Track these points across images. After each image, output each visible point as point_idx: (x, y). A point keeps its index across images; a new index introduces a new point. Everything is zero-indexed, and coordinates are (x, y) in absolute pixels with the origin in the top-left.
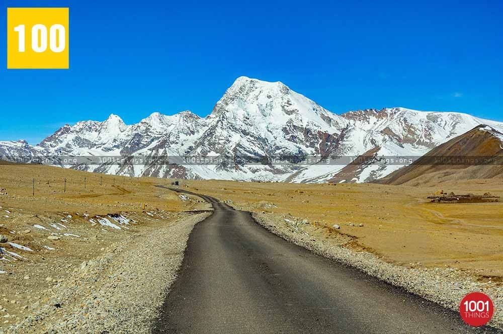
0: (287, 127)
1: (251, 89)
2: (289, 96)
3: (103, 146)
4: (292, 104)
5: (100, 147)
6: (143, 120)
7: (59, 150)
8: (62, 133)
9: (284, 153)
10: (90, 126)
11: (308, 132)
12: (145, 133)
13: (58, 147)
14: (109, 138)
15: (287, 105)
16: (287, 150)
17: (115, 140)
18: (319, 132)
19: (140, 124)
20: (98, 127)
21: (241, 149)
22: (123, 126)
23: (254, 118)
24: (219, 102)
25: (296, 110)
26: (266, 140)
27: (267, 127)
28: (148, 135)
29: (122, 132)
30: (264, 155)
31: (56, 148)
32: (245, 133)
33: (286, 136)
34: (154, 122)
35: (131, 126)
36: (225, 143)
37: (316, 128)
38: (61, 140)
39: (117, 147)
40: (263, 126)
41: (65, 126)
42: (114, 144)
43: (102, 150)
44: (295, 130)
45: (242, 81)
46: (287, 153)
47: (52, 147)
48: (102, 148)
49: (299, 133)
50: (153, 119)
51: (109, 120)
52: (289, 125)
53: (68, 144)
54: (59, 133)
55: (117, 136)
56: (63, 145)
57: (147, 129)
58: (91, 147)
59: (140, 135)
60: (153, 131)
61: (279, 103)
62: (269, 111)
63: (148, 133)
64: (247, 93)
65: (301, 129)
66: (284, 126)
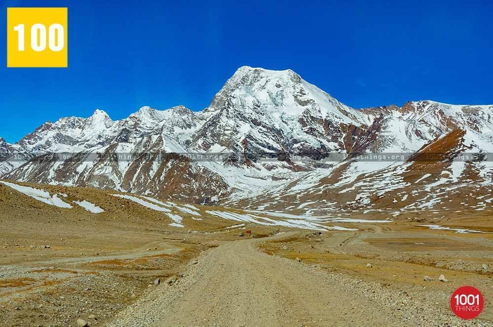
0: (304, 118)
1: (256, 79)
2: (302, 85)
3: (86, 143)
4: (307, 93)
5: (83, 144)
6: (132, 115)
7: (38, 148)
8: (43, 130)
9: (303, 147)
10: (73, 123)
11: (329, 124)
12: (133, 128)
13: (36, 144)
14: (94, 134)
15: (300, 95)
16: (308, 144)
17: (100, 137)
18: (342, 124)
19: (128, 119)
20: (82, 124)
21: (252, 141)
22: (109, 121)
23: (266, 106)
24: (219, 94)
25: (311, 100)
26: (281, 132)
27: (282, 118)
28: (137, 130)
29: (107, 128)
30: (281, 149)
31: (34, 146)
32: (256, 123)
33: (303, 128)
34: (144, 116)
35: (118, 122)
36: (232, 134)
37: (338, 120)
38: (41, 136)
39: (102, 144)
40: (276, 116)
41: (47, 123)
42: (99, 141)
43: (85, 147)
44: (313, 122)
45: (244, 71)
46: (307, 148)
47: (30, 144)
48: (84, 145)
49: (318, 125)
50: (143, 113)
51: (95, 116)
52: (306, 115)
53: (48, 141)
54: (39, 131)
55: (102, 132)
56: (43, 142)
57: (136, 125)
58: (73, 145)
59: (128, 131)
60: (142, 126)
61: (290, 92)
62: (280, 101)
63: (137, 128)
64: (251, 84)
65: (320, 121)
66: (301, 117)
